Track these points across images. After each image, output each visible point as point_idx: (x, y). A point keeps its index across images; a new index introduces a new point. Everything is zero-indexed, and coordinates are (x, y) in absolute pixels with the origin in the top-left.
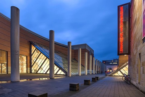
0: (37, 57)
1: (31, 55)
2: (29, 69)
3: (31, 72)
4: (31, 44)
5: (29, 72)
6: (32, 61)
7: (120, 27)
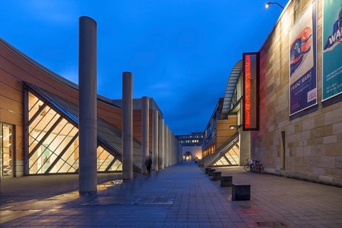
0: (47, 129)
1: (25, 123)
2: (19, 163)
3: (26, 173)
4: (26, 89)
5: (19, 173)
6: (31, 140)
7: (246, 87)
